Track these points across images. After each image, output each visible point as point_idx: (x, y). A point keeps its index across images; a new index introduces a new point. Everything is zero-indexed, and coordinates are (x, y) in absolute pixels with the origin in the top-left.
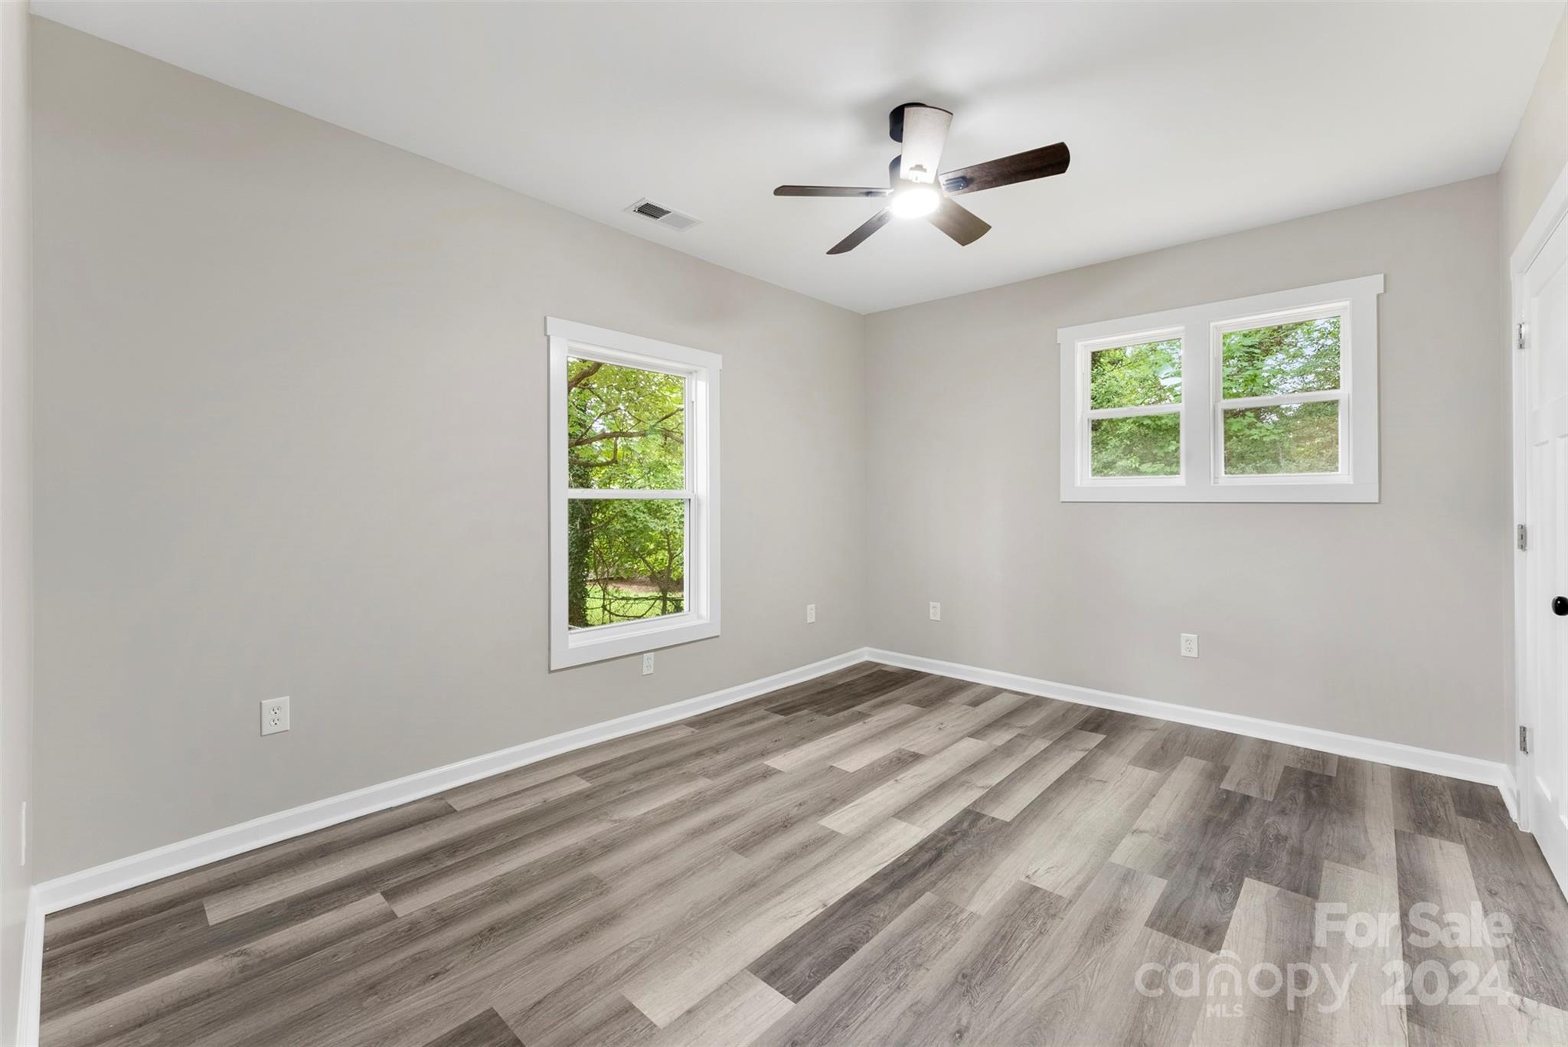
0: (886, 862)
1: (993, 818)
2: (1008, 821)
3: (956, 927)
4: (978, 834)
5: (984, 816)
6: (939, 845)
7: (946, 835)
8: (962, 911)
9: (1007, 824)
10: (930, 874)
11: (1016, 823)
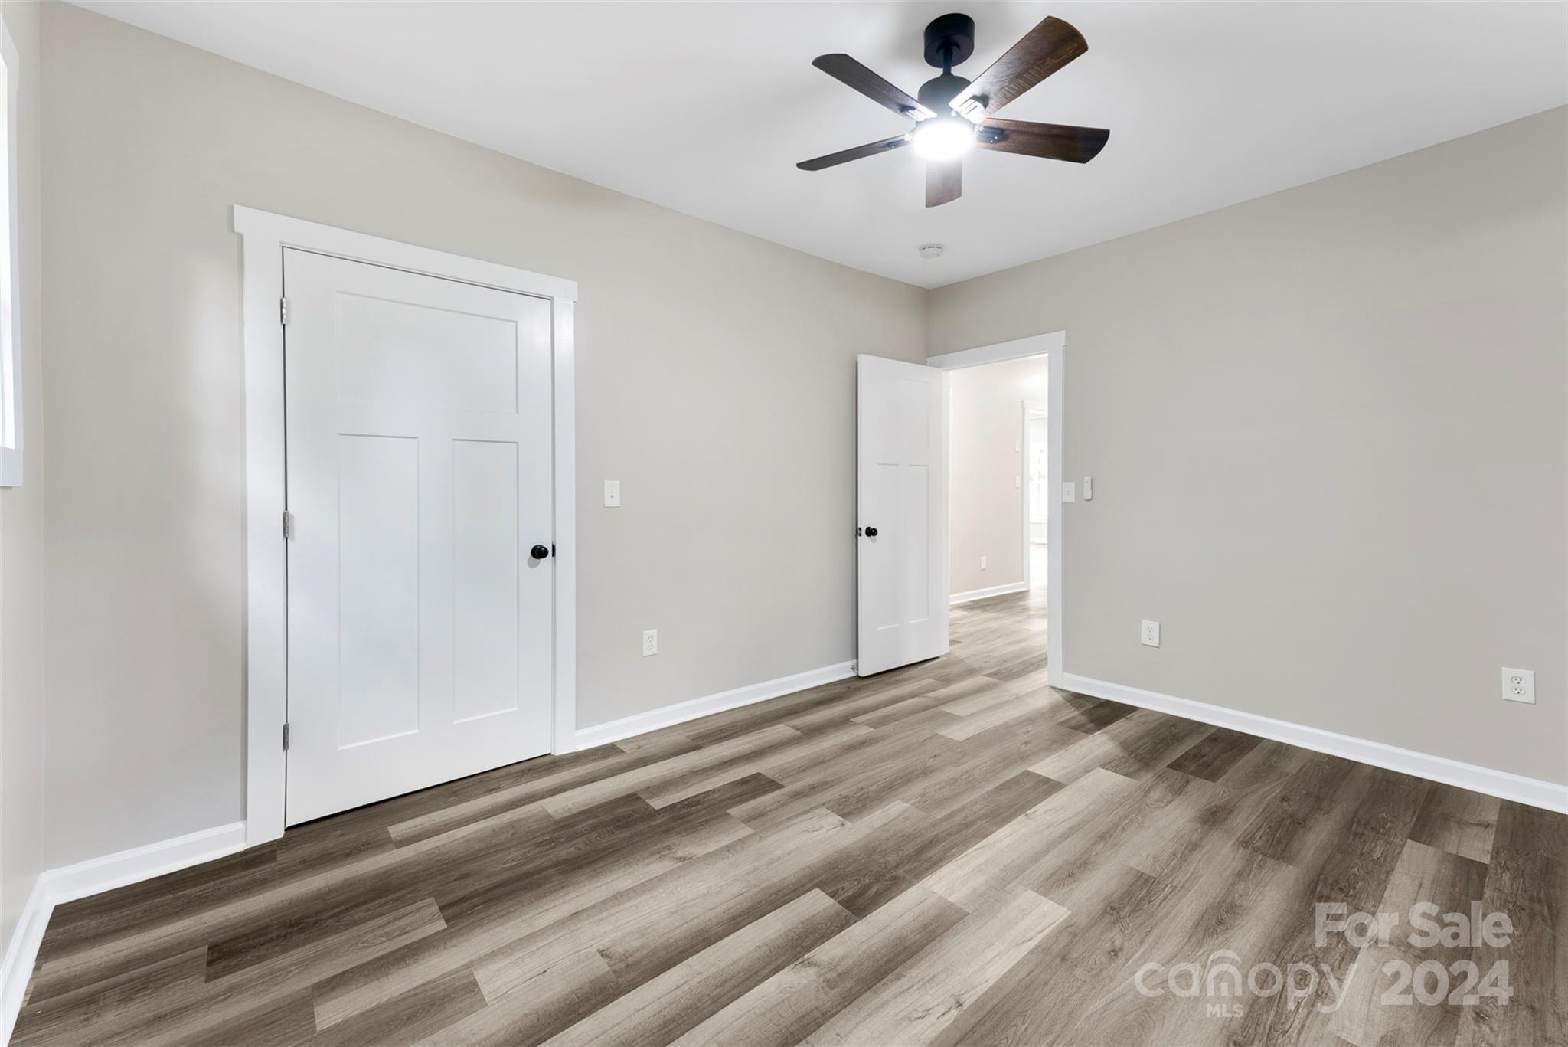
0: (976, 850)
1: (832, 897)
2: (817, 889)
3: (922, 795)
4: (865, 875)
5: (840, 903)
6: (915, 865)
7: (904, 878)
8: (913, 804)
9: (821, 885)
10: (933, 834)
11: (811, 885)
